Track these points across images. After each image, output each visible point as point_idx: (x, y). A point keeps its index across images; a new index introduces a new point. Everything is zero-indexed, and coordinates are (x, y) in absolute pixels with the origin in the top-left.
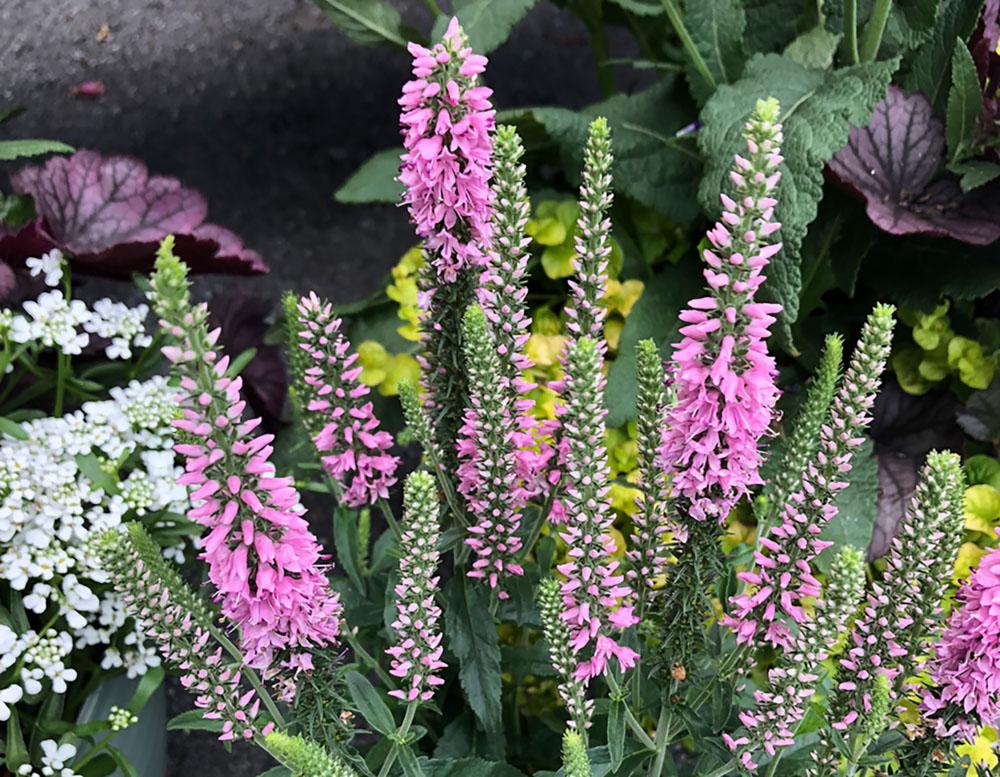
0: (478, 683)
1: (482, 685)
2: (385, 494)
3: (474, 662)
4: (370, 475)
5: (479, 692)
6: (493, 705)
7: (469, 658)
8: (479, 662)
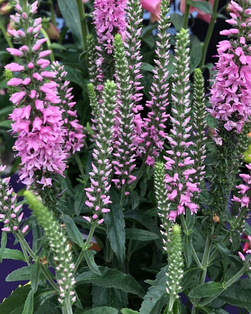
0: (115, 238)
1: (116, 238)
2: (79, 150)
3: (113, 227)
4: (73, 141)
5: (115, 241)
6: (121, 249)
7: (111, 225)
8: (115, 228)
